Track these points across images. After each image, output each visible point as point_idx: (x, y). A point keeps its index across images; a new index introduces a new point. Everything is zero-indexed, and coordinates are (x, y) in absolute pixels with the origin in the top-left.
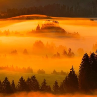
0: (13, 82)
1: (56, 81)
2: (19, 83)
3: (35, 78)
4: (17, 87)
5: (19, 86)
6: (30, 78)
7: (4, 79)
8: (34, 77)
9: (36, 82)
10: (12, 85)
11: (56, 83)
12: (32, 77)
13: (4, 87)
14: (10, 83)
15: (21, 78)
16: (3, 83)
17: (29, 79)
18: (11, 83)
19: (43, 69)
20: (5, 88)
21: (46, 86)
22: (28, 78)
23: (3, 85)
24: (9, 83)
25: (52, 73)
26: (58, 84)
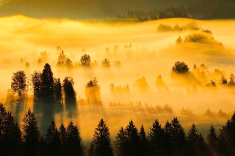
0: (142, 129)
1: (212, 127)
2: (152, 130)
3: (178, 122)
4: (149, 136)
5: (152, 134)
6: (170, 122)
7: (129, 124)
8: (175, 121)
9: (179, 129)
10: (140, 133)
11: (212, 130)
12: (173, 120)
13: (127, 136)
14: (137, 131)
15: (156, 122)
16: (127, 130)
17: (168, 125)
18: (139, 131)
19: (188, 108)
20: (129, 138)
21: (196, 135)
22: (166, 122)
23: (126, 134)
24: (135, 130)
25: (204, 115)
26: (215, 132)
